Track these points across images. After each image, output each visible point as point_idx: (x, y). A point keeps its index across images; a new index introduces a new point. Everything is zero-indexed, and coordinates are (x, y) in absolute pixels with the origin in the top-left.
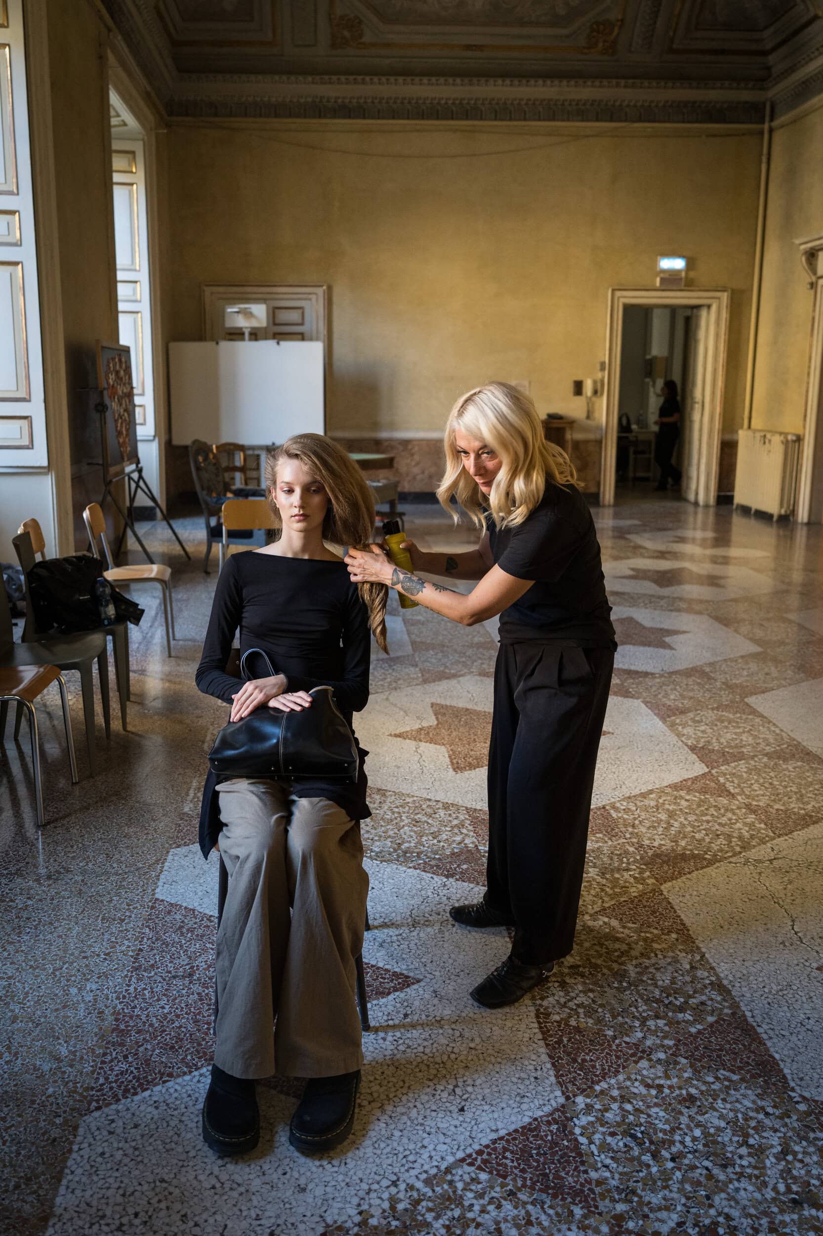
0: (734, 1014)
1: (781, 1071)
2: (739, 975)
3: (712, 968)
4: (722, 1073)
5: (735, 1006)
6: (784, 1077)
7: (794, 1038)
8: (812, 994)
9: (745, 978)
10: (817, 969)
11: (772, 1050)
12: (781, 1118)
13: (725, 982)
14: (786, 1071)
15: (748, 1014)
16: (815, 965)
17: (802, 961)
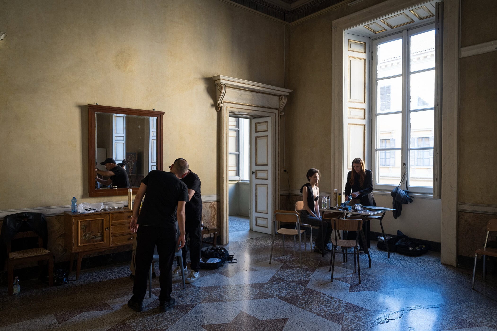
0: (296, 305)
1: (281, 300)
2: (302, 311)
3: (308, 311)
4: (289, 296)
5: (297, 306)
6: (280, 299)
7: (283, 305)
8: (285, 313)
9: (300, 312)
10: (288, 318)
11: (285, 302)
12: (277, 295)
13: (302, 309)
14: (280, 300)
15: (293, 306)
16: (290, 319)
17: (293, 319)
